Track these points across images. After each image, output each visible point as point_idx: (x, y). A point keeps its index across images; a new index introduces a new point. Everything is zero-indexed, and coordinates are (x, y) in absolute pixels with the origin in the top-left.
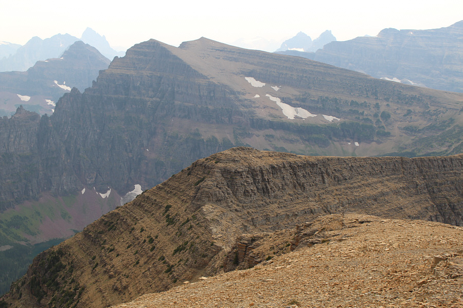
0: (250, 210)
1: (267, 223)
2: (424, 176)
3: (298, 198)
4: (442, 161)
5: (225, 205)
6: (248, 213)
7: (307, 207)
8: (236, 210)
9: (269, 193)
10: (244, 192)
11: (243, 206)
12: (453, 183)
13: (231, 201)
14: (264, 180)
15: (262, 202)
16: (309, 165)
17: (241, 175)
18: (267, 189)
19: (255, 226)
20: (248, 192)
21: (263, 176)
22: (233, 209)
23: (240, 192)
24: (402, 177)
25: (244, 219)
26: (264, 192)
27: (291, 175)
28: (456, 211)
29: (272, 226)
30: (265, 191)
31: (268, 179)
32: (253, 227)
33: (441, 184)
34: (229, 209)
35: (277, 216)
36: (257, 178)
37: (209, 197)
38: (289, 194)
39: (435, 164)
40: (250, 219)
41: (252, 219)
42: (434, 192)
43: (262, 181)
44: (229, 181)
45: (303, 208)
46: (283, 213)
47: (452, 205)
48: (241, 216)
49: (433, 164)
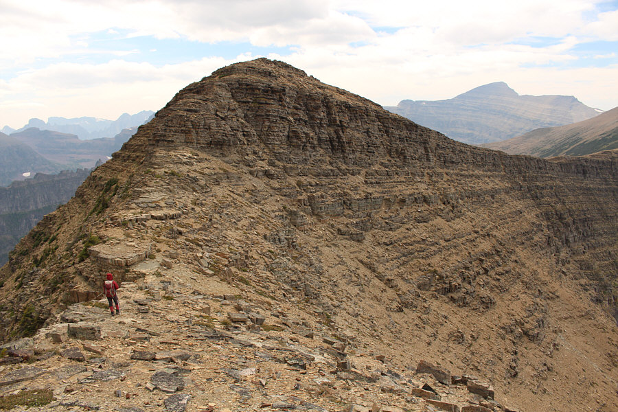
0: (303, 179)
1: (346, 212)
2: (524, 177)
3: (397, 174)
4: (537, 161)
5: (236, 157)
6: (299, 184)
7: (416, 191)
8: (267, 174)
9: (343, 151)
10: (288, 137)
11: (285, 168)
12: (552, 188)
13: (255, 153)
14: (332, 122)
15: (330, 167)
16: (405, 125)
17: (281, 100)
18: (339, 142)
19: (319, 217)
20: (298, 137)
21: (329, 114)
22: (258, 171)
23: (278, 136)
24: (505, 176)
25: (289, 196)
26: (333, 148)
27: (380, 131)
28: (564, 221)
29: (358, 220)
30: (337, 146)
31: (341, 121)
32: (314, 219)
33: (542, 188)
34: (246, 169)
35: (367, 198)
36: (317, 116)
37: (187, 132)
38: (382, 164)
39: (532, 163)
40: (304, 196)
41: (311, 198)
42: (537, 197)
43: (329, 126)
44: (250, 109)
45: (411, 192)
46: (376, 195)
47: (558, 213)
48: (279, 190)
49: (530, 163)
